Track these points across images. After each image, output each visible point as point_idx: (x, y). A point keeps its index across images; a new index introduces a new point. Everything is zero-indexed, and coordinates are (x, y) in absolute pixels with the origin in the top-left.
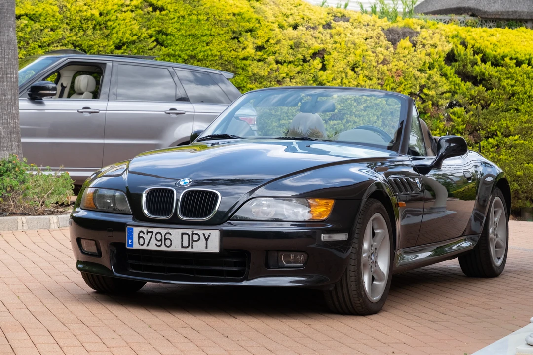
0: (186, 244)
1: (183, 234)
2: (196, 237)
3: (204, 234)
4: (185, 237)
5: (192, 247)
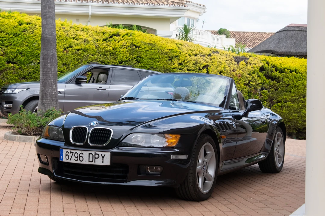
0: (91, 160)
1: (89, 154)
2: (97, 156)
3: (101, 154)
4: (91, 156)
5: (95, 162)
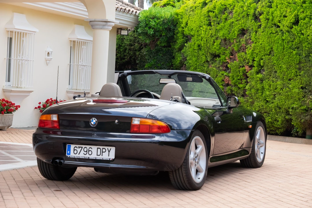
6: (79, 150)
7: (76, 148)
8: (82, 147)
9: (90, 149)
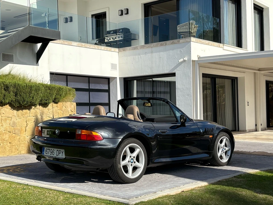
6: (48, 151)
7: (47, 150)
8: (50, 149)
9: (53, 151)
